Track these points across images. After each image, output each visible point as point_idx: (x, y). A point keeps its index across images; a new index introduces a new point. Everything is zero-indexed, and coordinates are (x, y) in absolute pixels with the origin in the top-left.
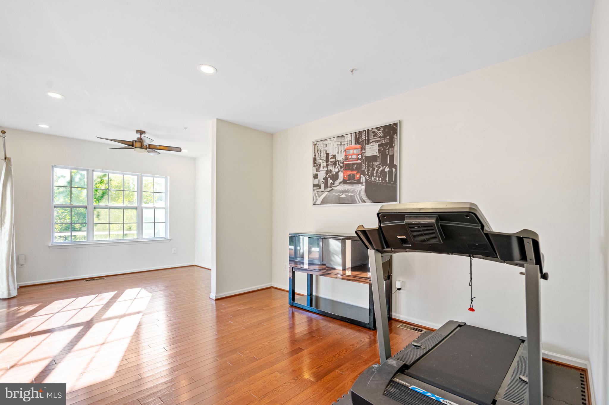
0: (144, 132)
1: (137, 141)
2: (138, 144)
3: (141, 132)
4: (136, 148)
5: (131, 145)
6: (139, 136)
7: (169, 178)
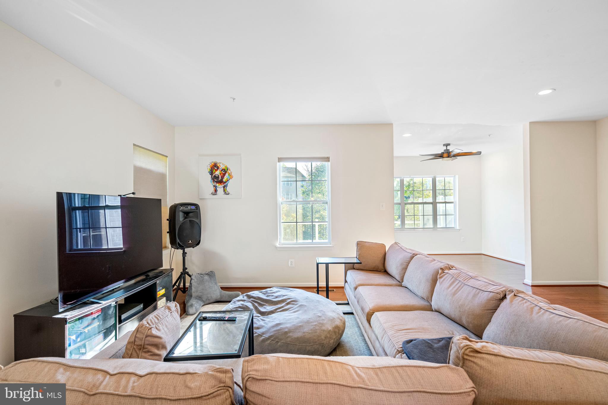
0: (449, 145)
1: (445, 152)
2: (445, 155)
3: (447, 145)
4: (444, 158)
5: (441, 156)
6: (445, 148)
7: (457, 176)
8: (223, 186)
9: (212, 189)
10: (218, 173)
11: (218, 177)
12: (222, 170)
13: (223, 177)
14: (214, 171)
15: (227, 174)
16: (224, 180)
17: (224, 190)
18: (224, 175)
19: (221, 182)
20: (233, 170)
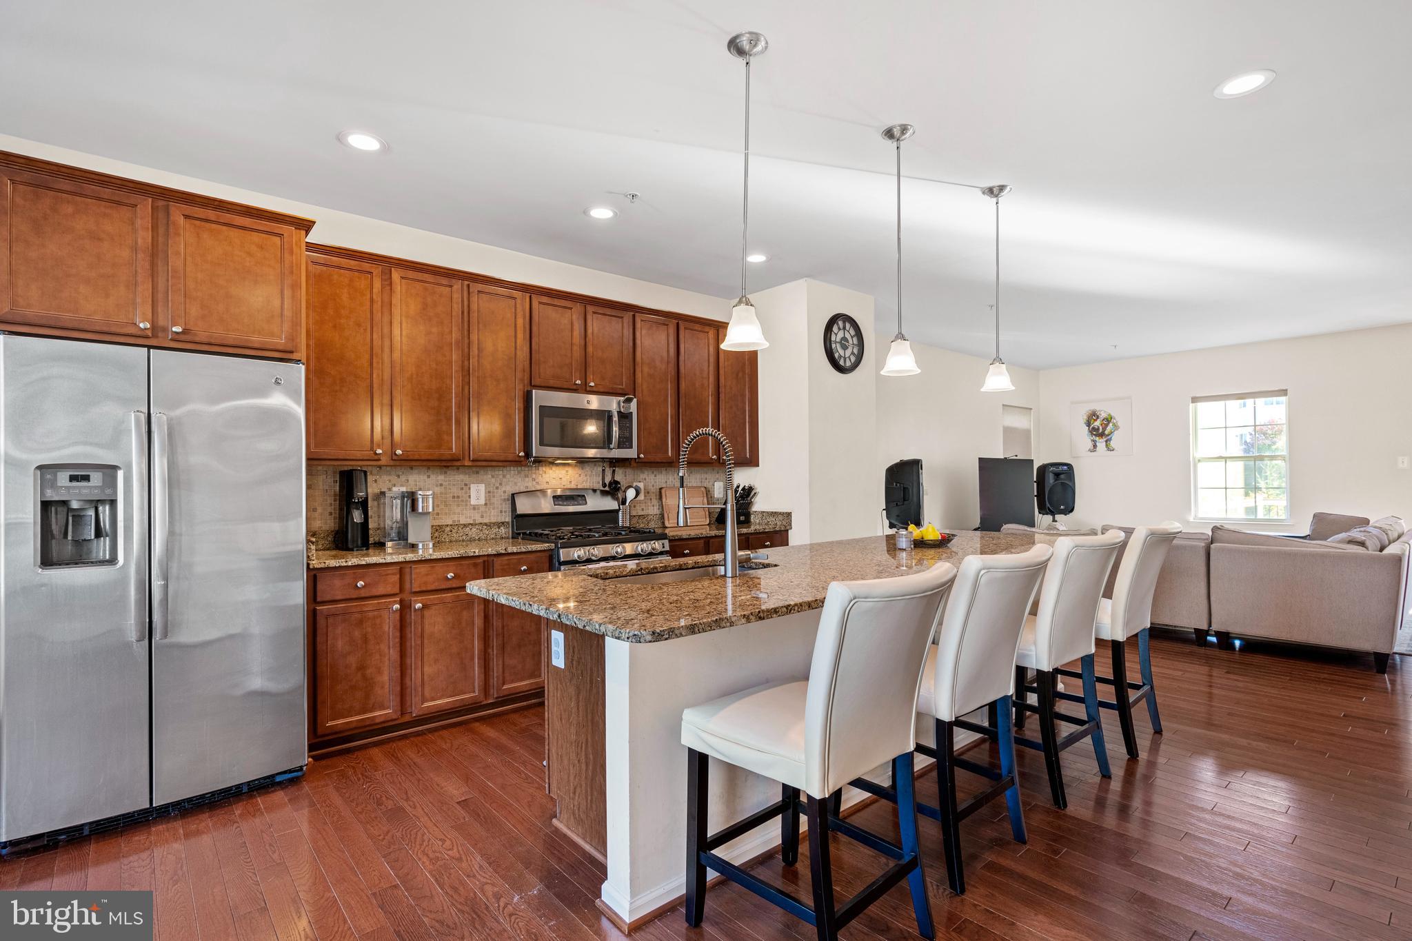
8: (1105, 439)
9: (1090, 445)
10: (1097, 424)
11: (1098, 429)
12: (1103, 420)
13: (1104, 429)
14: (1093, 420)
15: (1111, 424)
16: (1106, 432)
17: (1107, 445)
18: (1107, 425)
19: (1102, 435)
20: (1119, 418)
